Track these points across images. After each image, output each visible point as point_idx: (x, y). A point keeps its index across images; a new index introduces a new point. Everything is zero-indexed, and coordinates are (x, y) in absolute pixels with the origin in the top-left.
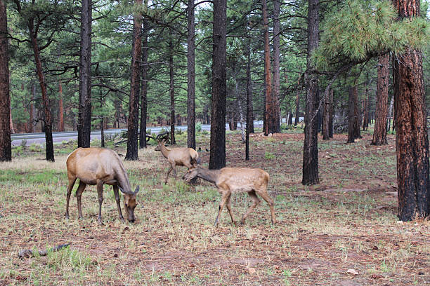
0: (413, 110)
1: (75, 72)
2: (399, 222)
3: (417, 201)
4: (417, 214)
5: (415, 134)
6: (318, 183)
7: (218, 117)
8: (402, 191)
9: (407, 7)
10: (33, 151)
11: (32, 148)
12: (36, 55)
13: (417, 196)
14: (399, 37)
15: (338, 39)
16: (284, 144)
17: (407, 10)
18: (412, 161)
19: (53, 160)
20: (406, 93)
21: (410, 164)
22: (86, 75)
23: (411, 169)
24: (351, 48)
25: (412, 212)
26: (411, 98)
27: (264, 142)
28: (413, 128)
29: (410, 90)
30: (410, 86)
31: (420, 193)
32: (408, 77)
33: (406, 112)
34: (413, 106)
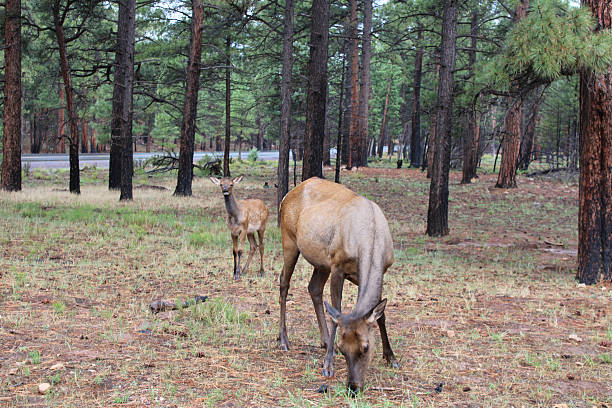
0: (603, 145)
1: (108, 74)
2: (580, 285)
3: (603, 259)
4: (602, 276)
5: (605, 175)
6: (447, 234)
7: (313, 143)
8: (584, 247)
9: (603, 14)
10: (39, 178)
11: (38, 174)
12: (62, 50)
13: (602, 253)
14: (602, 54)
15: (526, 52)
16: (377, 181)
17: (602, 19)
18: (599, 208)
19: (79, 192)
20: (596, 123)
21: (597, 213)
22: (131, 79)
23: (597, 220)
24: (543, 64)
25: (596, 273)
26: (602, 130)
27: (348, 178)
28: (602, 168)
29: (602, 120)
30: (601, 114)
31: (608, 250)
32: (600, 103)
33: (595, 148)
34: (603, 140)
